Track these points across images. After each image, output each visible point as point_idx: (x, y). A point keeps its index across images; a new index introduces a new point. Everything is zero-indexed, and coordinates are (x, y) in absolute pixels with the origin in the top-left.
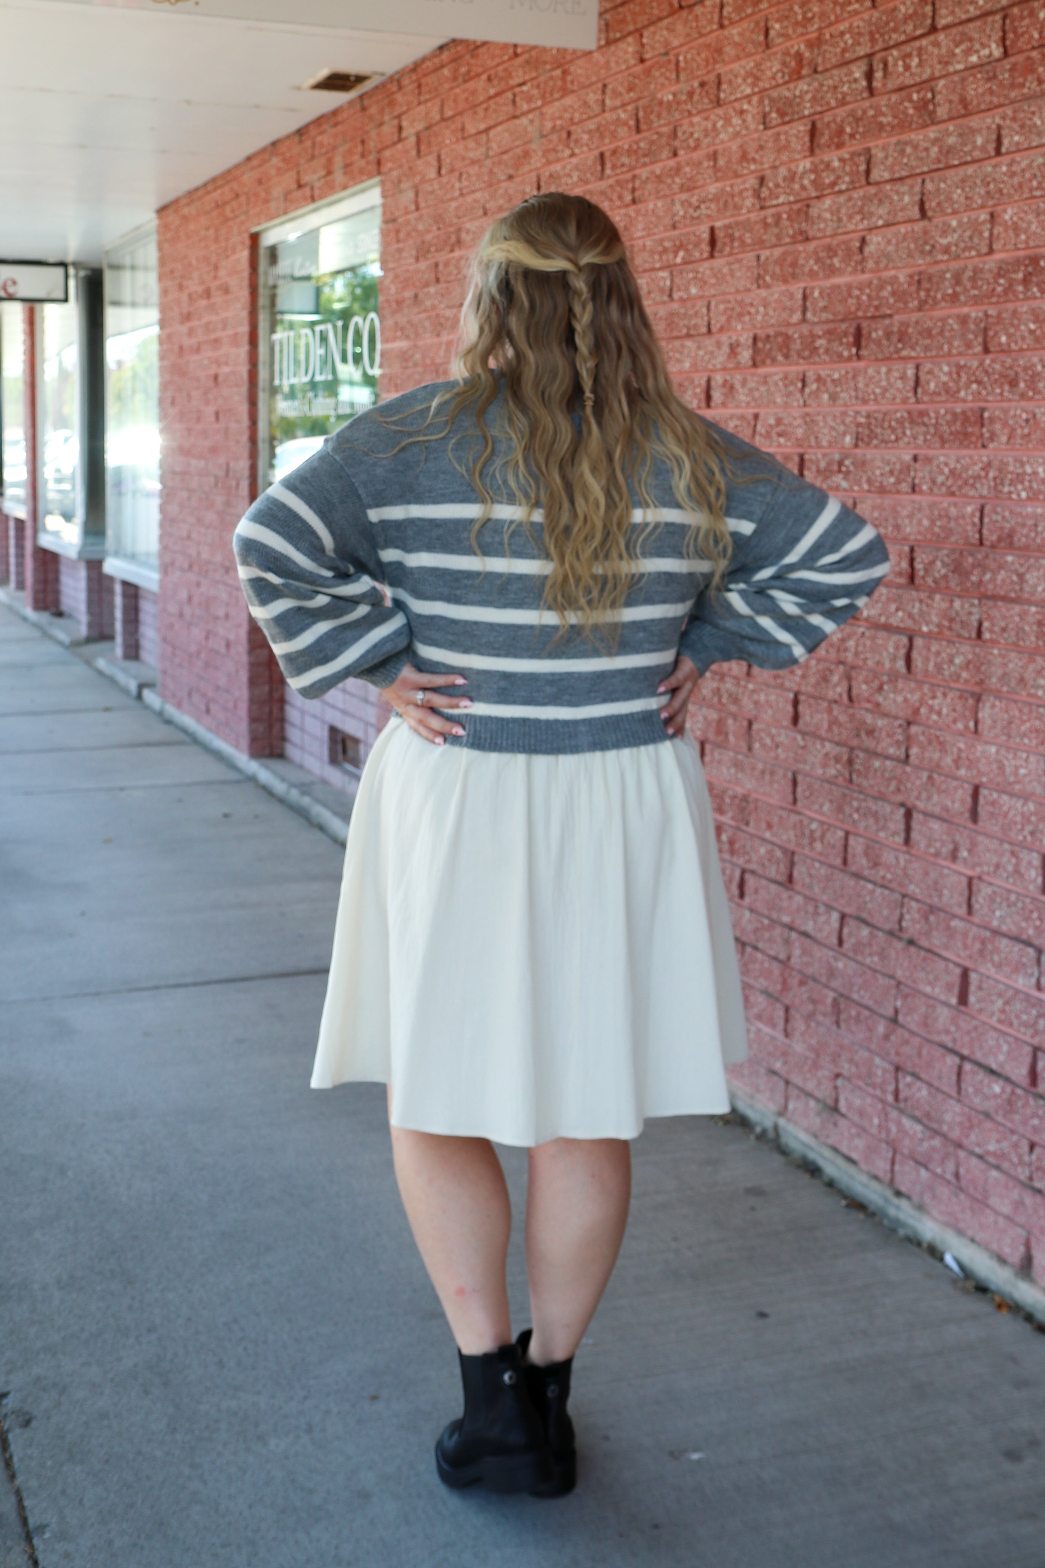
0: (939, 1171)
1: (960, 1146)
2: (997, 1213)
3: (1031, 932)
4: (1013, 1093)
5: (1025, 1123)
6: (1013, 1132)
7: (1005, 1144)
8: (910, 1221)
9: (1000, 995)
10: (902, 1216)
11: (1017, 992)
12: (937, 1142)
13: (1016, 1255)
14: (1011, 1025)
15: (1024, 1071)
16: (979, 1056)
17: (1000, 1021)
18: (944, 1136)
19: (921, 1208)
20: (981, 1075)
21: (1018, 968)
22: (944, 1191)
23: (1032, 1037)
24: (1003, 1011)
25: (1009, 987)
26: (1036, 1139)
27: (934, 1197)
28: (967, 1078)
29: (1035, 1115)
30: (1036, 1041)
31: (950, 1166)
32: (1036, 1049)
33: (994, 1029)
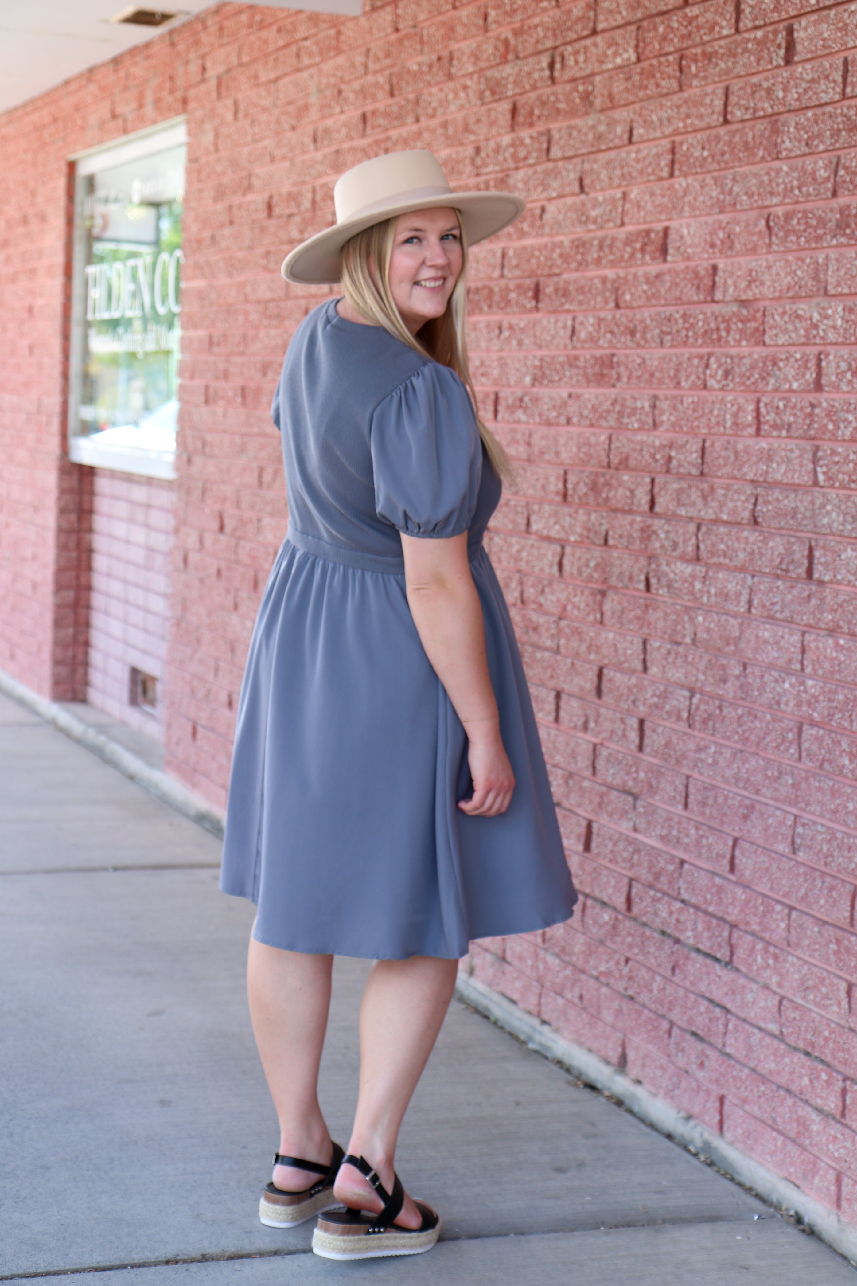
0: (569, 996)
1: (583, 972)
2: (606, 1024)
3: (631, 783)
4: (617, 919)
5: (622, 943)
6: (616, 952)
7: (611, 964)
8: (549, 1043)
9: (610, 839)
10: (544, 1040)
11: (621, 834)
12: (568, 972)
13: (614, 1056)
14: (617, 863)
15: (623, 899)
16: (597, 893)
17: (611, 861)
18: (574, 966)
19: (557, 1030)
20: (598, 909)
21: (623, 814)
22: (572, 1013)
23: (630, 870)
24: (612, 852)
25: (616, 831)
26: (629, 954)
27: (567, 1020)
28: (589, 912)
29: (629, 934)
30: (631, 874)
31: (577, 991)
32: (631, 880)
33: (607, 868)
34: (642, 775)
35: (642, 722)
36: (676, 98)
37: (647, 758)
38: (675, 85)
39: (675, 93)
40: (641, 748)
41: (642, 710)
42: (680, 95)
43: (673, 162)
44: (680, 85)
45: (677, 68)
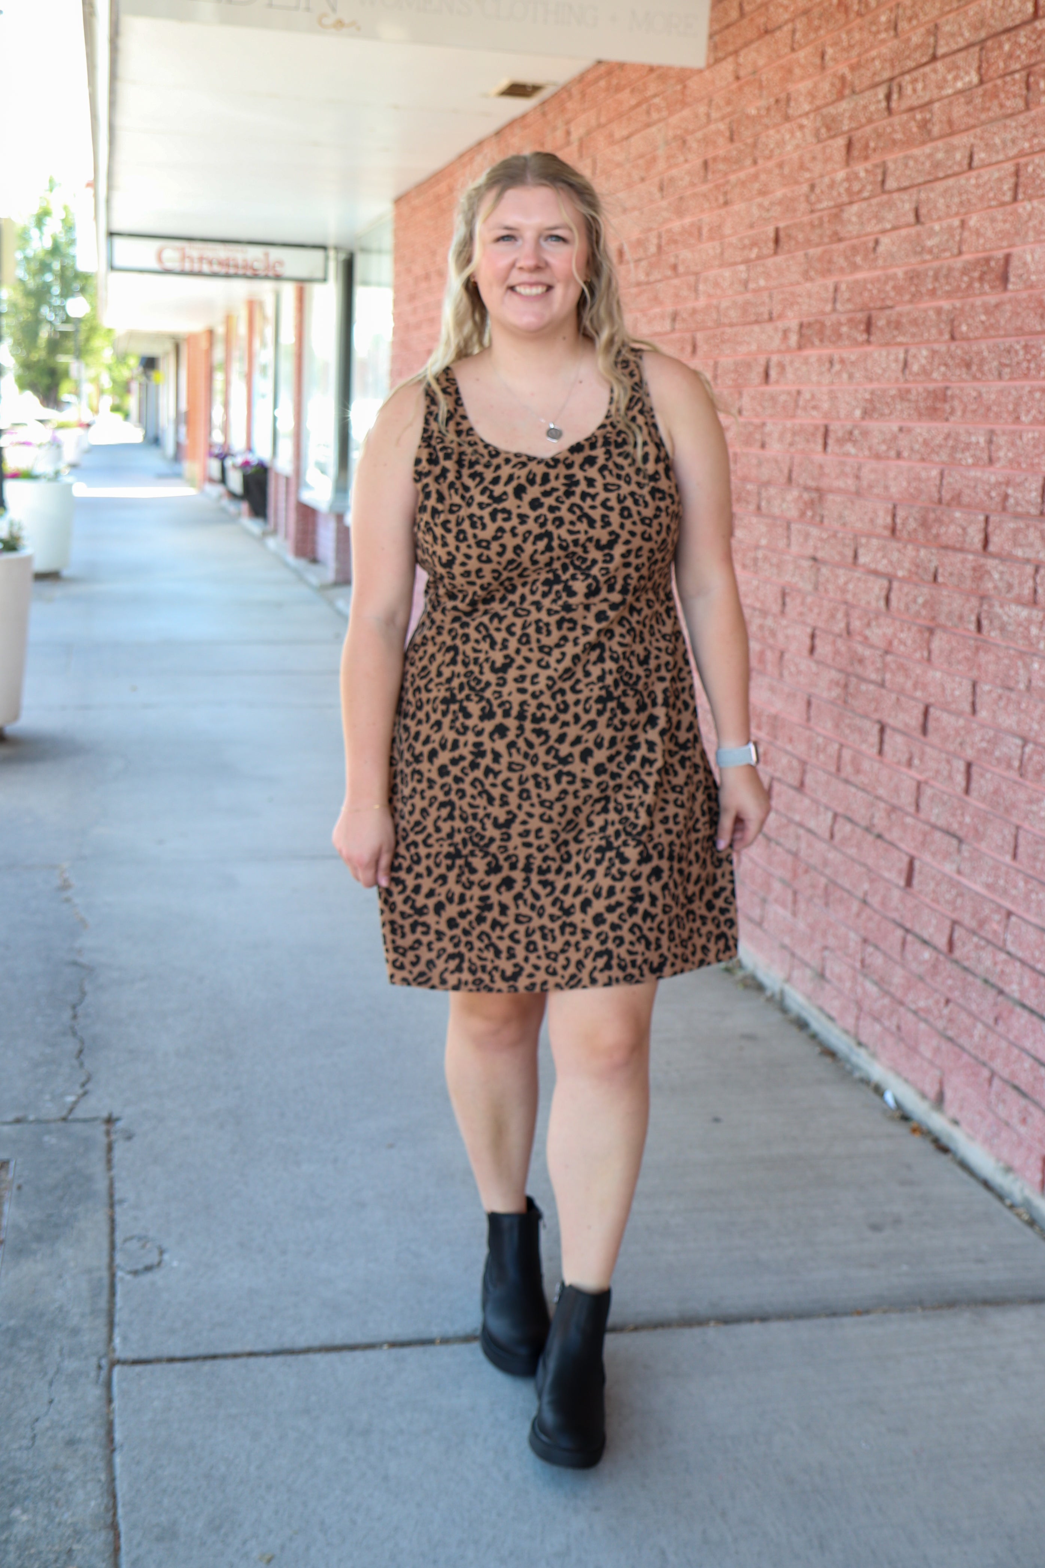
0: (887, 1024)
1: (902, 1003)
2: (924, 1058)
3: (956, 826)
4: (937, 959)
5: (943, 983)
6: (936, 990)
7: (931, 1001)
8: (866, 1066)
9: (933, 878)
10: (861, 1062)
11: (944, 875)
12: (886, 1001)
13: (931, 1091)
14: (939, 903)
15: (946, 940)
16: (918, 929)
17: (933, 900)
18: (893, 997)
19: (874, 1055)
20: (918, 946)
21: (947, 856)
22: (889, 1041)
23: (953, 912)
24: (934, 892)
25: (939, 871)
26: (950, 996)
27: (884, 1046)
28: (909, 947)
29: (950, 976)
30: (954, 916)
31: (895, 1021)
32: (955, 923)
33: (928, 906)
34: (968, 820)
35: (969, 766)
36: (1022, 118)
37: (973, 801)
38: (1021, 104)
39: (1020, 112)
40: (967, 791)
41: (970, 753)
42: (1027, 114)
43: (1016, 186)
45: (1023, 85)
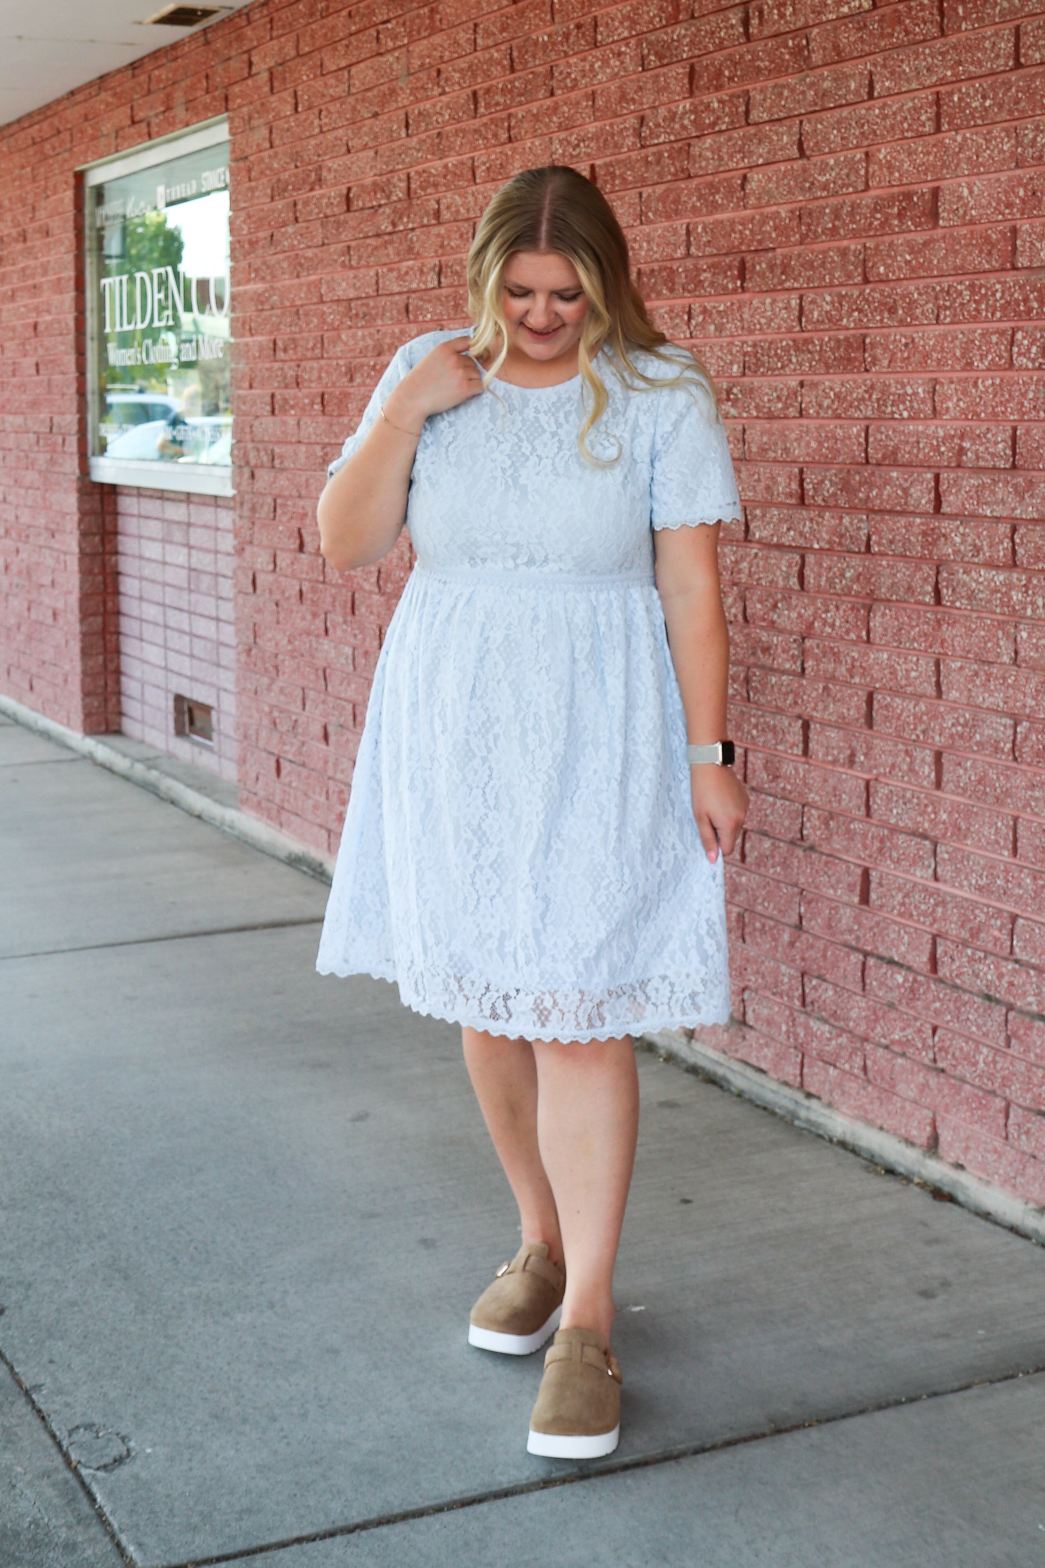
0: (847, 1067)
1: (866, 1040)
2: (904, 1099)
3: (926, 825)
4: (915, 981)
5: (927, 1008)
6: (916, 1019)
7: (909, 1031)
8: (822, 1120)
9: (900, 889)
10: (813, 1117)
11: (915, 885)
12: (843, 1040)
13: (922, 1136)
14: (911, 916)
15: (925, 959)
16: (881, 950)
17: (901, 915)
18: (851, 1032)
19: (830, 1105)
20: (885, 968)
21: (916, 861)
22: (852, 1086)
23: (931, 925)
24: (903, 904)
25: (907, 880)
26: (937, 1022)
27: (843, 1093)
28: (871, 973)
29: (936, 998)
30: (934, 930)
31: (858, 1061)
32: (935, 936)
33: (895, 922)
34: (944, 816)
35: (939, 755)
36: (938, 44)
37: (947, 796)
38: (935, 31)
39: (934, 38)
40: (938, 785)
41: (938, 742)
43: (938, 115)
44: (942, 30)
45: (935, 11)
